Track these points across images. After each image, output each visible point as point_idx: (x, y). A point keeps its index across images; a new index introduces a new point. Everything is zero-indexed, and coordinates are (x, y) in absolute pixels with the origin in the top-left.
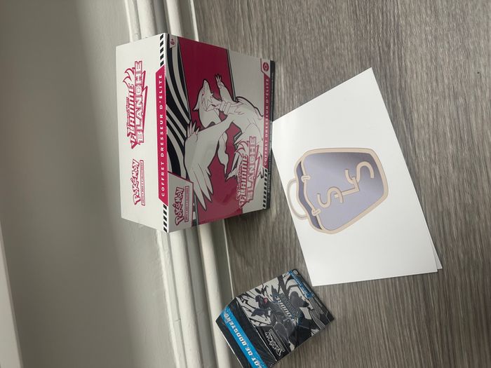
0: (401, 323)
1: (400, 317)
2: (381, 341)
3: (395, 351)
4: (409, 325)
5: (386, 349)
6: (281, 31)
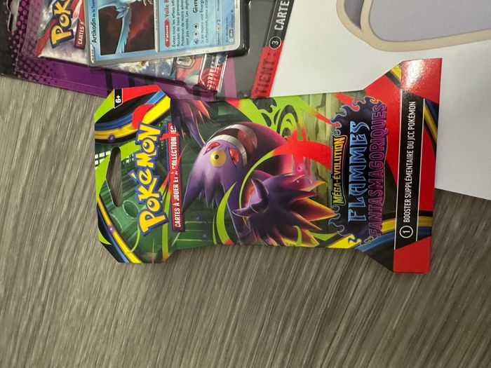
0: (275, 308)
1: (279, 297)
2: (220, 329)
3: (239, 351)
4: (289, 314)
5: (223, 342)
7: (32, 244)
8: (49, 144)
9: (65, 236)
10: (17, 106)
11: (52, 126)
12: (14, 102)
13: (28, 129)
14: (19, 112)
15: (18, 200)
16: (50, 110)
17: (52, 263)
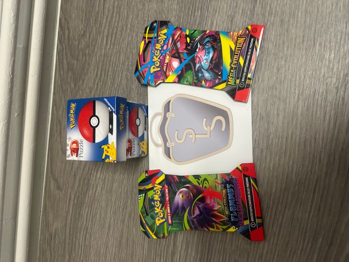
6: (125, 20)
7: (76, 237)
8: (77, 201)
9: (86, 233)
10: (66, 188)
11: (77, 194)
12: (64, 187)
13: (70, 196)
14: (67, 190)
15: (70, 221)
16: (76, 188)
17: (83, 244)
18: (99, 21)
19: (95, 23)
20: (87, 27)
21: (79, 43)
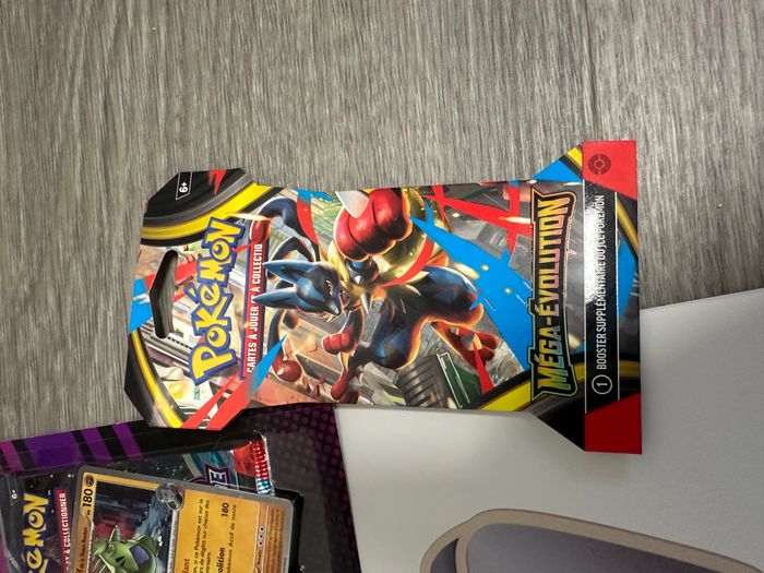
18: (94, 235)
19: (78, 248)
20: (41, 265)
21: (14, 333)
